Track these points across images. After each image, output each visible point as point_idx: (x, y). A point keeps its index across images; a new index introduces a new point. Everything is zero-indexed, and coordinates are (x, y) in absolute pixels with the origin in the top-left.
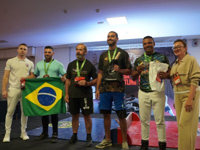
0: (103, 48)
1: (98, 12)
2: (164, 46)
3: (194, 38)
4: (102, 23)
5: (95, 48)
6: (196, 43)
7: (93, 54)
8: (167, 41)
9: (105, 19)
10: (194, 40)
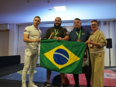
0: (51, 25)
1: (49, 2)
2: (87, 25)
3: (105, 20)
4: (51, 9)
5: (46, 26)
6: (105, 24)
7: (45, 29)
8: (89, 22)
9: (53, 7)
10: (105, 22)
